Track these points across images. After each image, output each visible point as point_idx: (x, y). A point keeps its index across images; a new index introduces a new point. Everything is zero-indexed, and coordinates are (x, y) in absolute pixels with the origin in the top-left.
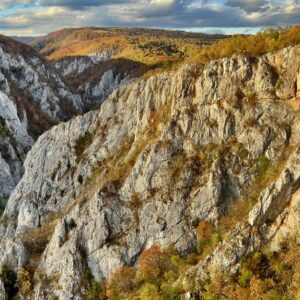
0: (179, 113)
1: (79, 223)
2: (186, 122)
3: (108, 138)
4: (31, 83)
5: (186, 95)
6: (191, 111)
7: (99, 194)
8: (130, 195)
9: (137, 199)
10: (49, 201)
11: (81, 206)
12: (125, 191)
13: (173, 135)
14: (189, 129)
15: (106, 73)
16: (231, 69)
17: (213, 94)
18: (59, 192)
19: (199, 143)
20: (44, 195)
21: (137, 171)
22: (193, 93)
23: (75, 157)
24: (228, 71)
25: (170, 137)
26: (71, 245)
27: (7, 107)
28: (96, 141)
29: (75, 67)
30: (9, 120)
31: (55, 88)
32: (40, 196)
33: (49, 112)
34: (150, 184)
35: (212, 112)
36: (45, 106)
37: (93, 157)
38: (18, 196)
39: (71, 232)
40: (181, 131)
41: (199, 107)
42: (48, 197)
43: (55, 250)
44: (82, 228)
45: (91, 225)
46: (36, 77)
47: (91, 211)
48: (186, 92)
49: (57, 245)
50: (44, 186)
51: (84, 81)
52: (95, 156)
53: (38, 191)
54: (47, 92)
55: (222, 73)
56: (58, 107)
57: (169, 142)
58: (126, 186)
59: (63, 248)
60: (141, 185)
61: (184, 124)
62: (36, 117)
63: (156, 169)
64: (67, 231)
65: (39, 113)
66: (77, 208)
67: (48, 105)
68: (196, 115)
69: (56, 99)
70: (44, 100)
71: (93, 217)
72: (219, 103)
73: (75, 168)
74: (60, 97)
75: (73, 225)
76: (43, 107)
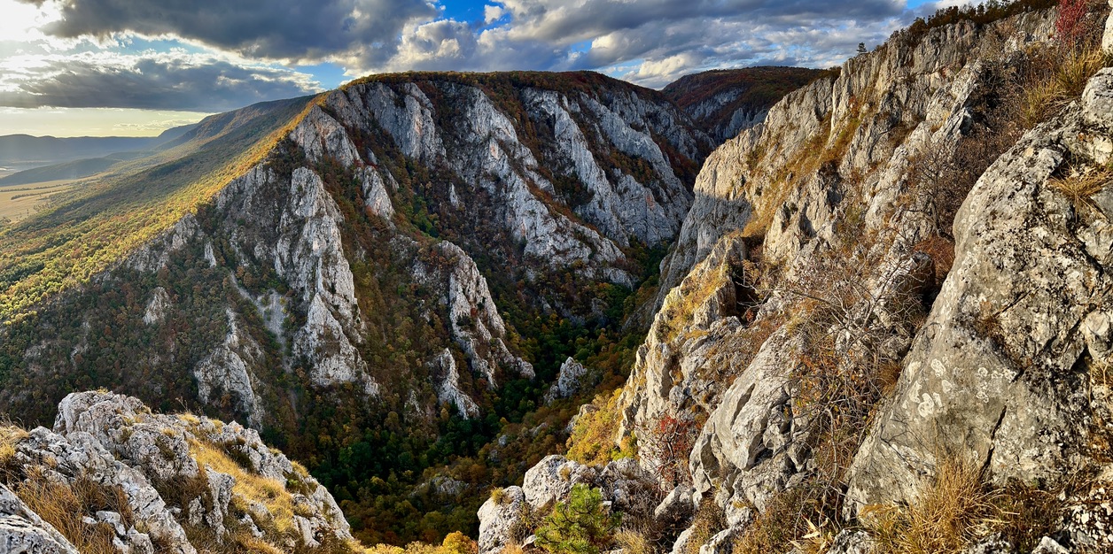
0: (896, 84)
1: (800, 206)
2: (905, 93)
3: (785, 146)
4: (667, 127)
5: (902, 66)
6: (910, 80)
7: (819, 173)
8: (849, 172)
9: (857, 175)
10: (727, 220)
11: (800, 189)
12: (844, 168)
13: (892, 106)
14: (907, 99)
15: (736, 112)
16: (956, 34)
17: (935, 62)
18: (737, 210)
19: (919, 112)
20: (720, 215)
21: (855, 146)
22: (911, 63)
23: (749, 172)
24: (952, 37)
25: (888, 108)
26: (794, 227)
27: (653, 150)
28: (770, 152)
29: (702, 111)
30: (656, 163)
31: (690, 130)
32: (717, 216)
33: (688, 155)
34: (870, 158)
35: (932, 81)
36: (683, 150)
37: (769, 168)
38: (691, 224)
39: (792, 216)
40: (899, 102)
41: (917, 77)
42: (725, 216)
43: (778, 236)
44: (805, 209)
45: (813, 206)
46: (672, 121)
47: (812, 192)
48: (902, 62)
49: (780, 230)
50: (720, 206)
51: (713, 124)
52: (772, 166)
53: (714, 212)
54: (683, 135)
55: (945, 40)
56: (695, 149)
57: (887, 114)
58: (845, 162)
59: (786, 233)
60: (860, 160)
61: (902, 95)
62: (678, 160)
63: (875, 142)
64: (788, 216)
65: (679, 156)
66: (796, 192)
67: (686, 148)
68: (915, 85)
69: (693, 141)
70: (681, 143)
71: (815, 197)
72: (941, 71)
73: (750, 183)
74: (696, 139)
75: (795, 208)
76: (681, 151)
